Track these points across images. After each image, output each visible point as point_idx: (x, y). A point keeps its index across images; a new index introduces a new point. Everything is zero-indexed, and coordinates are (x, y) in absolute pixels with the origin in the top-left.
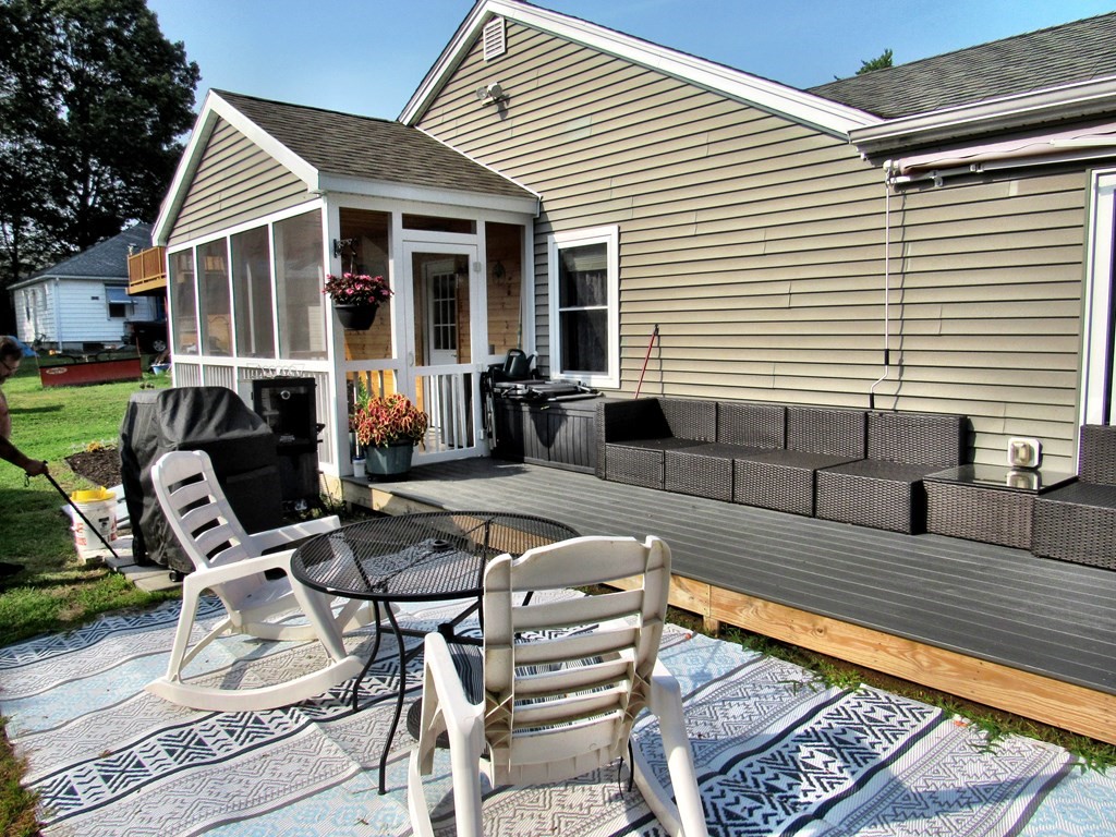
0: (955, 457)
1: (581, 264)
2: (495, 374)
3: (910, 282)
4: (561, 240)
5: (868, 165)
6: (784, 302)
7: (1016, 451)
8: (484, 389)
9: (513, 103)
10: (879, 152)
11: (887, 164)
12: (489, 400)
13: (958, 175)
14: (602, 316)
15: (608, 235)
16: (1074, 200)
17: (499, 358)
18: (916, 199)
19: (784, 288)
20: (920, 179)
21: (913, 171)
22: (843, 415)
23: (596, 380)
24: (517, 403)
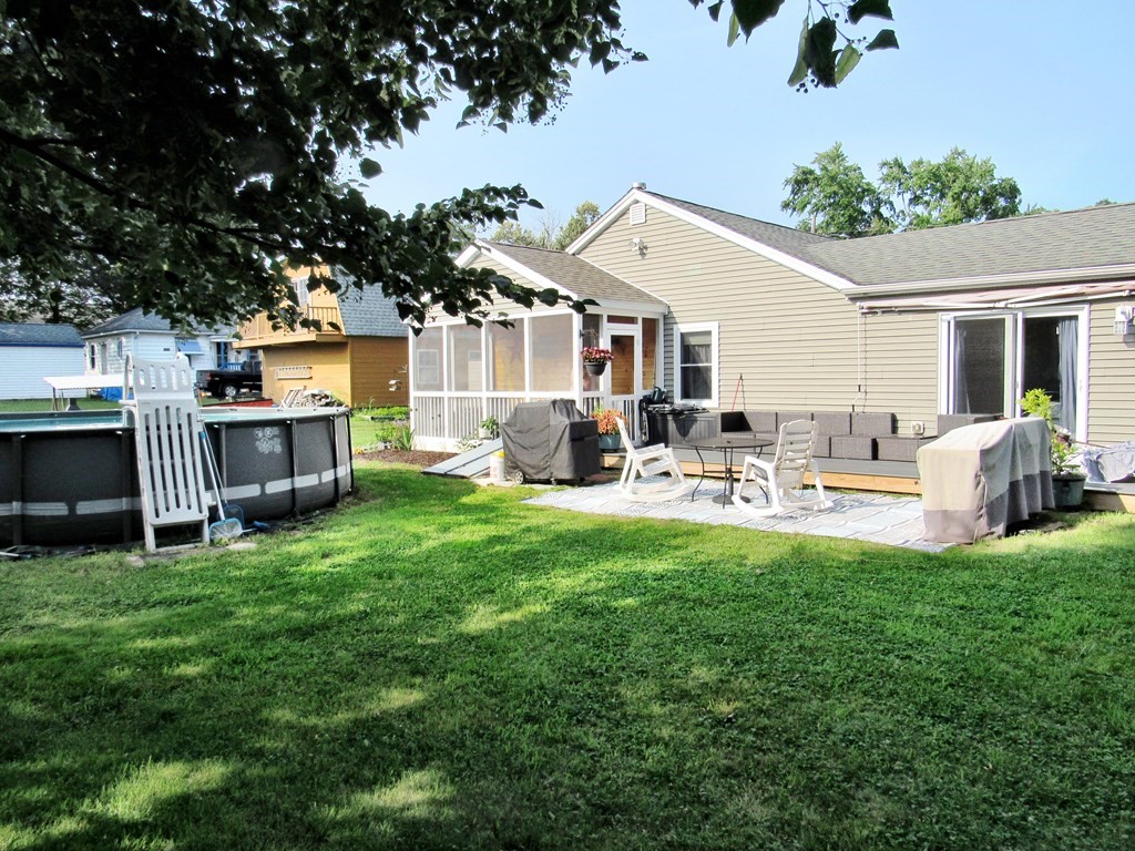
0: (890, 430)
1: (693, 341)
2: (647, 400)
3: (868, 355)
4: (683, 327)
5: (849, 302)
6: (811, 363)
7: (914, 427)
8: (641, 409)
9: (649, 250)
10: (854, 299)
11: (858, 304)
12: (644, 414)
13: (887, 311)
14: (708, 369)
15: (713, 327)
16: (933, 324)
17: (648, 392)
18: (870, 319)
19: (810, 357)
20: (872, 311)
21: (870, 308)
22: (841, 414)
23: (705, 403)
24: (664, 415)
